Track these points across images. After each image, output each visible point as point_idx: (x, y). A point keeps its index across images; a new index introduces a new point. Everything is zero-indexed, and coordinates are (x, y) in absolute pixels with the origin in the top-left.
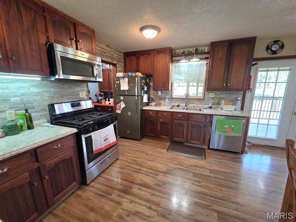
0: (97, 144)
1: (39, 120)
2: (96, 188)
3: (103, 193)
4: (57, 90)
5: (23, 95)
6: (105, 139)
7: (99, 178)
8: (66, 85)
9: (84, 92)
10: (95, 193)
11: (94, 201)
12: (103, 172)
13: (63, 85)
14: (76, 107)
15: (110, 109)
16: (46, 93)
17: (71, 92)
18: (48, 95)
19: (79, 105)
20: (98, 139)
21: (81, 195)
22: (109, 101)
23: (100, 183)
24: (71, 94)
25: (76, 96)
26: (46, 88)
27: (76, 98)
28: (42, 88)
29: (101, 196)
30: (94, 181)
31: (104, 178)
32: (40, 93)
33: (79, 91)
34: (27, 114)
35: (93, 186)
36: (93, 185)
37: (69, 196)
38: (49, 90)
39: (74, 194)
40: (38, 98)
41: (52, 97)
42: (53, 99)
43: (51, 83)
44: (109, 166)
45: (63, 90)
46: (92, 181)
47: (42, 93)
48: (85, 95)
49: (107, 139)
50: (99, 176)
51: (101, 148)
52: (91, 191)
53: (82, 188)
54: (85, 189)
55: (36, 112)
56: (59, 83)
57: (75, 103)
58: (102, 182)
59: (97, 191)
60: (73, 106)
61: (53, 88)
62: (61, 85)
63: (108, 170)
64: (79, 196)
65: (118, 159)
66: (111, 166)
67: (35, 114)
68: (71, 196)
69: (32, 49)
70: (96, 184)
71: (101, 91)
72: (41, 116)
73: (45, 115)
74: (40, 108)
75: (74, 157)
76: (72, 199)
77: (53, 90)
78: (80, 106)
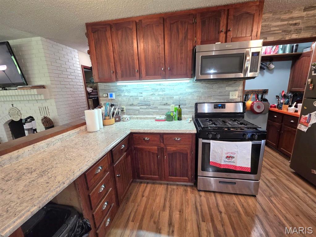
0: (215, 156)
1: (187, 115)
2: (201, 201)
3: (199, 211)
4: (206, 90)
5: (181, 94)
6: (229, 155)
7: (213, 194)
8: (216, 85)
9: (237, 92)
10: (195, 203)
11: (188, 208)
12: (221, 193)
13: (212, 85)
14: (219, 108)
15: (292, 121)
16: (196, 93)
17: (219, 92)
18: (197, 95)
19: (223, 107)
20: (217, 150)
21: (188, 193)
22: (296, 106)
23: (208, 199)
24: (219, 94)
25: (225, 96)
26: (196, 89)
27: (224, 99)
28: (194, 89)
29: (196, 211)
30: (206, 193)
31: (216, 199)
32: (191, 93)
33: (229, 91)
34: (179, 108)
35: (200, 196)
36: (202, 195)
37: (183, 185)
38: (199, 90)
39: (186, 188)
40: (190, 97)
41: (200, 97)
42: (201, 99)
43: (202, 84)
44: (235, 194)
45: (211, 90)
46: (205, 191)
47: (193, 93)
48: (237, 95)
49: (232, 157)
50: (214, 192)
51: (219, 163)
52: (196, 197)
53: (194, 188)
54: (194, 191)
55: (186, 108)
56: (209, 83)
57: (219, 104)
58: (210, 201)
59: (198, 203)
60: (216, 107)
61: (203, 88)
62: (210, 85)
63: (229, 197)
64: (186, 191)
65: (255, 196)
66: (236, 196)
67: (186, 110)
68: (183, 187)
69: (181, 58)
70: (204, 197)
71: (290, 91)
72: (189, 112)
73: (192, 111)
74: (190, 105)
75: (190, 156)
76: (181, 189)
77: (202, 90)
78: (225, 108)
